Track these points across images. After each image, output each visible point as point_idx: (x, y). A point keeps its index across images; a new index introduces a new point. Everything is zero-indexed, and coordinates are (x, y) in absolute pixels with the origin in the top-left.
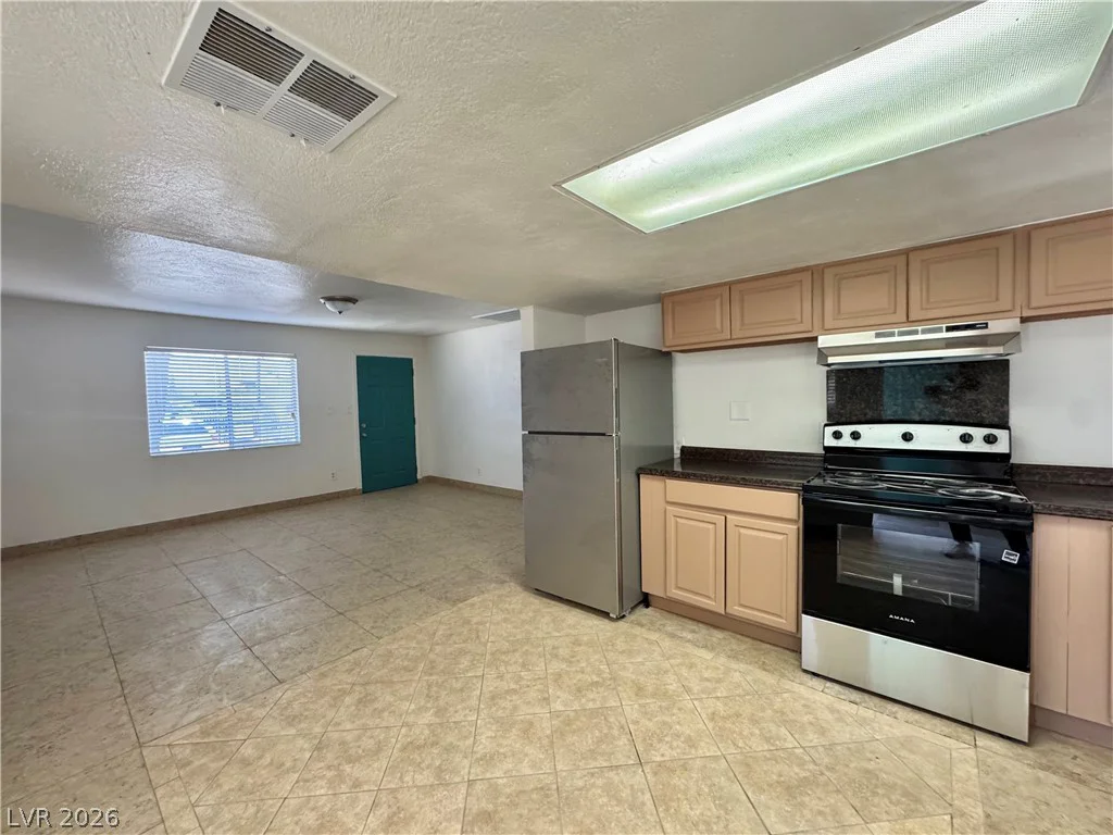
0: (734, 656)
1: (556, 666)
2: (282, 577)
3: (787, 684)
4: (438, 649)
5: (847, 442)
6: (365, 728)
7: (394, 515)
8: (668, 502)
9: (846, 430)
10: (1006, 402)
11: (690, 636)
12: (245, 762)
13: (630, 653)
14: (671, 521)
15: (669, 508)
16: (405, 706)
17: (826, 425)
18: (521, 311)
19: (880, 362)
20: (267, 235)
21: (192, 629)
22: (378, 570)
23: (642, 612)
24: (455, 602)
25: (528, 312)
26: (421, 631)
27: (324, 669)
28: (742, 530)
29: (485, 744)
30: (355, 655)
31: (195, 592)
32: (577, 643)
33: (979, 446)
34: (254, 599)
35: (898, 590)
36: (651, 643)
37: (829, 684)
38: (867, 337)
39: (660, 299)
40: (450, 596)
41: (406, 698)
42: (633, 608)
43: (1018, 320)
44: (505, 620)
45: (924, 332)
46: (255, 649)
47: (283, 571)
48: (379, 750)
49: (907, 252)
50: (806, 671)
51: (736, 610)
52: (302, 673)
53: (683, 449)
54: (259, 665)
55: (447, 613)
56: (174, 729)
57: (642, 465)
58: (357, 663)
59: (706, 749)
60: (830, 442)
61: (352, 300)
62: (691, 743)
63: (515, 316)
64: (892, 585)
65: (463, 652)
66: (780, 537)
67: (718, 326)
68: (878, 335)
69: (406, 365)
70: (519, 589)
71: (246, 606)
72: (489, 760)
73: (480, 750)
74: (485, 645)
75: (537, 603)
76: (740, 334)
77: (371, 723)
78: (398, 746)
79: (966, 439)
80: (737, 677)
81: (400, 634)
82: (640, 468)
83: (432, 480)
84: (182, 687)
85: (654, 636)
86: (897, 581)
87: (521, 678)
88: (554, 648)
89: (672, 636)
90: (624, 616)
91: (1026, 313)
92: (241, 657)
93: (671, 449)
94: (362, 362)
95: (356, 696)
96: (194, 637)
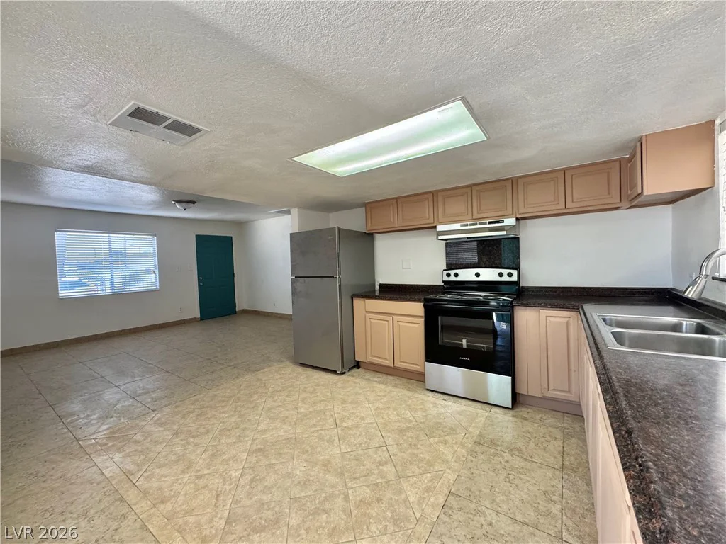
0: (396, 386)
1: (304, 395)
2: (150, 365)
3: (417, 395)
4: (242, 392)
5: (453, 278)
6: (201, 425)
7: (219, 331)
8: (367, 312)
9: (452, 272)
10: (519, 257)
11: (376, 379)
12: (137, 442)
13: (343, 388)
14: (368, 321)
15: (367, 315)
16: (222, 415)
17: (444, 270)
18: (291, 211)
19: (468, 238)
20: (146, 175)
21: (98, 392)
22: (209, 359)
23: (356, 371)
24: (253, 372)
25: (295, 211)
26: (233, 385)
27: (177, 404)
28: (401, 324)
29: (263, 426)
30: (195, 397)
31: (95, 374)
32: (318, 385)
33: (506, 278)
34: (134, 376)
35: (465, 346)
36: (355, 383)
37: (437, 394)
38: (457, 226)
39: (365, 205)
40: (250, 368)
41: (224, 412)
42: (350, 369)
43: (515, 219)
44: (281, 378)
45: (480, 224)
46: (138, 398)
47: (151, 362)
48: (208, 432)
49: (471, 186)
50: (428, 390)
51: (399, 364)
52: (165, 406)
53: (381, 286)
54: (140, 405)
55: (248, 377)
56: (95, 433)
57: (354, 293)
58: (197, 400)
59: (369, 420)
60: (446, 279)
61: (193, 202)
62: (363, 419)
63: (288, 212)
64: (462, 344)
65: (256, 393)
66: (416, 325)
67: (392, 220)
68: (462, 226)
69: (228, 241)
70: (291, 364)
71: (129, 379)
72: (264, 431)
73: (260, 428)
74: (268, 389)
75: (300, 370)
76: (402, 224)
77: (204, 423)
78: (218, 430)
79: (501, 275)
80: (394, 394)
81: (221, 387)
82: (353, 295)
83: (245, 312)
84: (96, 416)
85: (358, 380)
86: (464, 342)
87: (285, 401)
88: (305, 388)
89: (369, 380)
90: (344, 373)
91: (519, 216)
92: (129, 402)
93: (374, 285)
94: (199, 239)
95: (196, 413)
96: (99, 395)
